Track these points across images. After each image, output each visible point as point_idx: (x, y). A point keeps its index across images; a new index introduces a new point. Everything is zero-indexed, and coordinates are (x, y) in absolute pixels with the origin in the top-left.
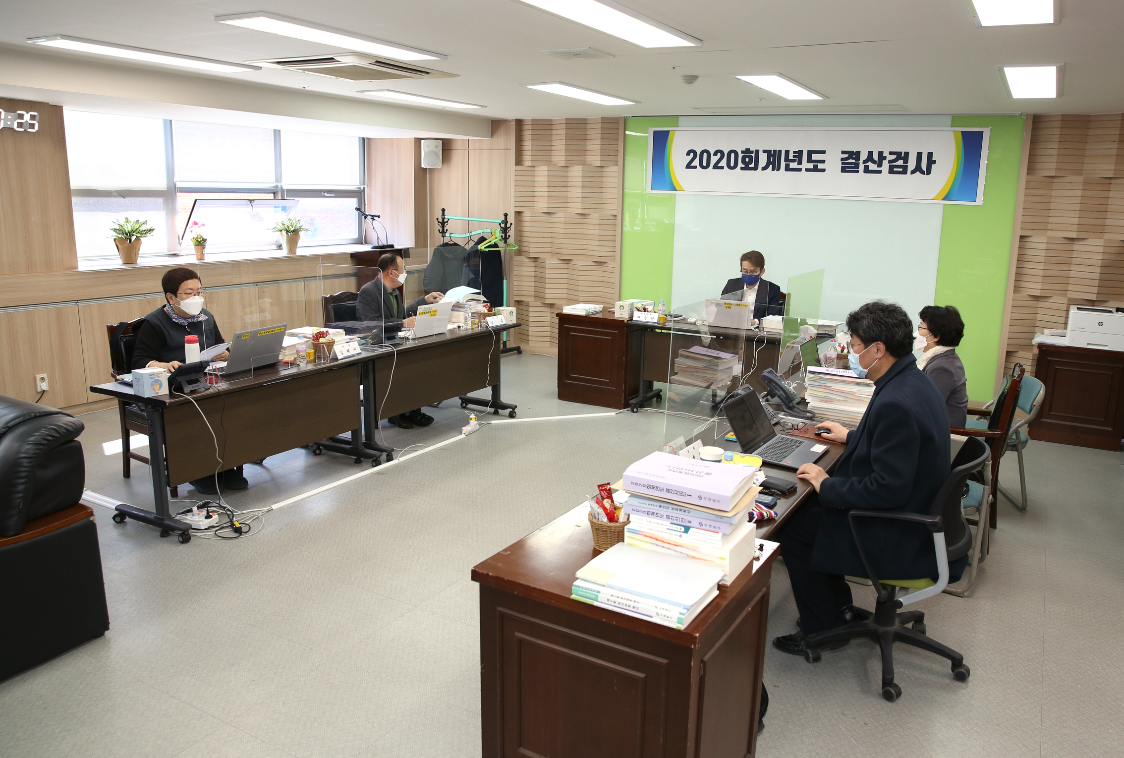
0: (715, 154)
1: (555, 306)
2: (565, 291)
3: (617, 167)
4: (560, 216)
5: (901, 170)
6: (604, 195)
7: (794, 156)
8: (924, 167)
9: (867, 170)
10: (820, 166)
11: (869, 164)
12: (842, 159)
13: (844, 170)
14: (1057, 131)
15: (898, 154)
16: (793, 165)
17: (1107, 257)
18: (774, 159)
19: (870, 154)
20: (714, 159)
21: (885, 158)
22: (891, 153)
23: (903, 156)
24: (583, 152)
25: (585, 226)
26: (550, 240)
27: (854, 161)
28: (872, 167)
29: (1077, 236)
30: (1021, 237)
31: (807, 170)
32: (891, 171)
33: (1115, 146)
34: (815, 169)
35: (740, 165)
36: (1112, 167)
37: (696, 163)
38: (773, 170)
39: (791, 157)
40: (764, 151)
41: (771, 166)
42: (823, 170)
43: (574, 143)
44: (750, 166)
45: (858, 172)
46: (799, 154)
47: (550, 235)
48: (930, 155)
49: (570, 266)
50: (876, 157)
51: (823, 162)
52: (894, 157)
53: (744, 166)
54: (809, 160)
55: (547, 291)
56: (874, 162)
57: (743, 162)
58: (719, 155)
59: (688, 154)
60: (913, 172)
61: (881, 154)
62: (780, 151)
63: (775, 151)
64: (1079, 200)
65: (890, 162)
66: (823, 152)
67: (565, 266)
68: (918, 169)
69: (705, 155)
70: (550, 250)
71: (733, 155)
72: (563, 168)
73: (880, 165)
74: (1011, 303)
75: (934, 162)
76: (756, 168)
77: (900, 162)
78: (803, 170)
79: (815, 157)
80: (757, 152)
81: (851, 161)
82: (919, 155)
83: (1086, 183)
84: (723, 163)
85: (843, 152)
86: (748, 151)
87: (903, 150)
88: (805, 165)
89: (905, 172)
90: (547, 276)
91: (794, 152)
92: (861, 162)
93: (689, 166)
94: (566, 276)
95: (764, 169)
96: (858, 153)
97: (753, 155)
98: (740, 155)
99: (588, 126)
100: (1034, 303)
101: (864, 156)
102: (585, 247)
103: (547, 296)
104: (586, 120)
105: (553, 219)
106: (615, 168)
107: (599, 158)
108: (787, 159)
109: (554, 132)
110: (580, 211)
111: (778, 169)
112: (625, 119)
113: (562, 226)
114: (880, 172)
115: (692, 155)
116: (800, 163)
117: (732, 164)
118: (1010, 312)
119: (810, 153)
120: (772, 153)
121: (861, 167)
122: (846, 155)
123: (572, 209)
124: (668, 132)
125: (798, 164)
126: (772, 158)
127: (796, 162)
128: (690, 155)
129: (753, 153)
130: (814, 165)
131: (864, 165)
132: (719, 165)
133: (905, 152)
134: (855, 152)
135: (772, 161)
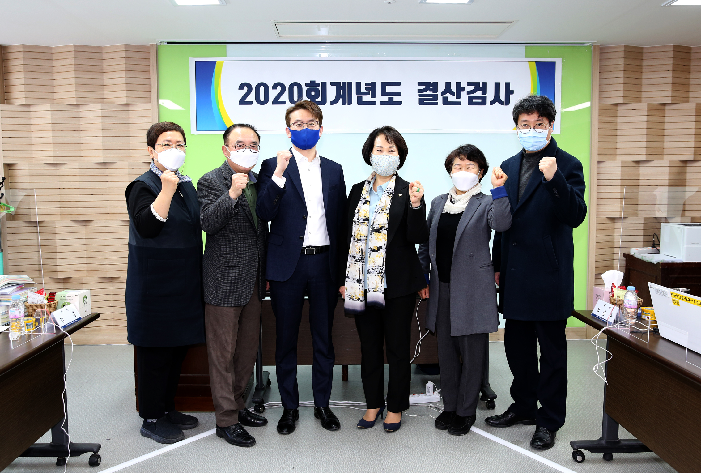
0: (275, 87)
1: (71, 280)
2: (84, 260)
3: (150, 104)
4: (73, 166)
5: (480, 101)
6: (131, 140)
7: (366, 89)
8: (502, 97)
9: (446, 102)
10: (396, 99)
11: (448, 95)
12: (419, 91)
13: (421, 102)
14: (621, 61)
15: (476, 85)
16: (366, 98)
17: (673, 176)
18: (344, 92)
19: (448, 84)
20: (273, 94)
21: (463, 89)
22: (469, 84)
23: (481, 86)
24: (100, 87)
25: (107, 179)
26: (58, 198)
27: (431, 93)
28: (451, 98)
29: (646, 158)
30: (599, 162)
31: (382, 103)
32: (470, 103)
33: (670, 74)
34: (391, 102)
36: (669, 93)
37: (252, 97)
38: (344, 103)
39: (363, 89)
40: (332, 84)
41: (341, 100)
42: (400, 103)
43: (87, 76)
44: (317, 100)
45: (436, 104)
46: (372, 86)
47: (58, 192)
48: (508, 85)
49: (89, 229)
50: (454, 88)
51: (399, 94)
52: (472, 88)
54: (384, 93)
55: (59, 262)
56: (452, 93)
57: (309, 95)
58: (279, 88)
59: (241, 87)
60: (492, 103)
61: (458, 84)
62: (350, 84)
63: (344, 83)
64: (645, 125)
65: (468, 93)
66: (399, 84)
67: (82, 229)
68: (497, 99)
69: (262, 89)
70: (58, 211)
71: (295, 89)
72: (72, 107)
73: (459, 96)
74: (595, 227)
75: (512, 92)
76: (324, 102)
77: (479, 93)
78: (378, 103)
79: (389, 89)
80: (324, 84)
81: (428, 92)
82: (497, 85)
83: (650, 109)
84: (285, 97)
85: (420, 84)
86: (313, 83)
87: (481, 81)
88: (379, 98)
89: (484, 103)
90: (58, 243)
91: (367, 84)
92: (439, 93)
93: (243, 102)
94: (84, 241)
95: (333, 103)
96: (435, 84)
97: (320, 88)
98: (305, 89)
99: (105, 56)
100: (611, 225)
101: (441, 88)
102: (108, 204)
103: (59, 268)
104: (101, 48)
105: (61, 171)
106: (148, 106)
107: (124, 94)
108: (358, 92)
109: (55, 63)
110: (101, 160)
111: (350, 103)
112: (157, 48)
113: (77, 179)
114: (459, 103)
115: (246, 89)
116: (374, 96)
117: (296, 98)
118: (595, 235)
119: (384, 85)
120: (341, 85)
121: (440, 99)
122: (423, 87)
123: (88, 157)
124: (215, 62)
125: (372, 97)
126: (341, 91)
127: (369, 94)
128: (243, 89)
129: (319, 86)
130: (389, 97)
131: (443, 97)
132: (280, 100)
133: (482, 83)
134: (432, 83)
135: (341, 94)
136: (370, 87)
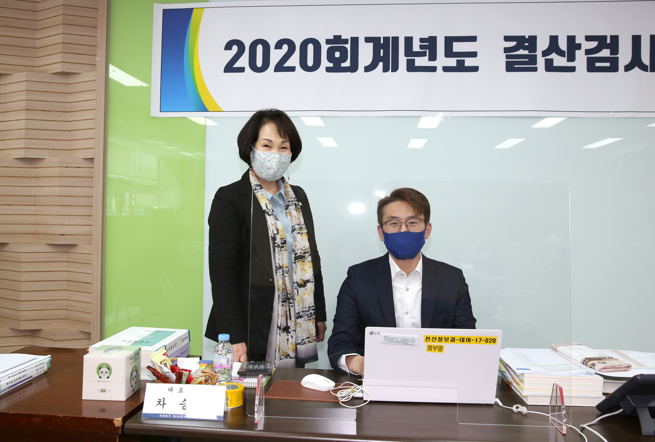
0: (279, 46)
3: (94, 72)
5: (608, 64)
7: (421, 47)
8: (646, 59)
9: (550, 67)
10: (469, 62)
11: (553, 56)
12: (506, 50)
13: (510, 67)
15: (601, 40)
16: (420, 61)
18: (386, 53)
19: (554, 40)
20: (276, 56)
21: (579, 47)
22: (589, 38)
23: (608, 41)
25: (33, 182)
27: (526, 52)
28: (559, 61)
31: (446, 69)
32: (591, 67)
34: (461, 67)
35: (325, 63)
37: (244, 61)
38: (385, 70)
39: (416, 47)
40: (368, 40)
41: (381, 64)
42: (475, 69)
44: (343, 65)
45: (535, 70)
46: (430, 43)
49: (2, 255)
50: (563, 45)
51: (474, 54)
52: (594, 44)
53: (331, 65)
54: (449, 53)
56: (561, 53)
57: (330, 57)
58: (285, 48)
59: (228, 46)
60: (628, 68)
61: (571, 39)
62: (396, 40)
63: (386, 39)
65: (588, 52)
66: (473, 39)
68: (636, 62)
69: (260, 48)
71: (310, 48)
73: (571, 58)
76: (353, 68)
77: (605, 53)
78: (440, 69)
79: (458, 47)
80: (355, 41)
81: (521, 52)
84: (294, 60)
85: (507, 39)
86: (337, 39)
87: (608, 32)
88: (442, 60)
89: (614, 68)
91: (422, 40)
92: (539, 53)
93: (230, 68)
95: (368, 69)
96: (533, 40)
97: (348, 46)
98: (325, 48)
101: (543, 45)
106: (92, 76)
107: (60, 58)
108: (409, 51)
110: (22, 154)
111: (395, 68)
114: (572, 69)
115: (235, 48)
116: (433, 57)
117: (310, 62)
119: (449, 41)
120: (382, 42)
121: (541, 62)
122: (513, 44)
123: (8, 151)
124: (191, 10)
125: (430, 59)
126: (382, 51)
127: (426, 56)
128: (231, 50)
129: (347, 43)
130: (457, 60)
131: (545, 59)
132: (285, 65)
133: (611, 36)
134: (527, 37)
135: (382, 55)
136: (428, 44)
